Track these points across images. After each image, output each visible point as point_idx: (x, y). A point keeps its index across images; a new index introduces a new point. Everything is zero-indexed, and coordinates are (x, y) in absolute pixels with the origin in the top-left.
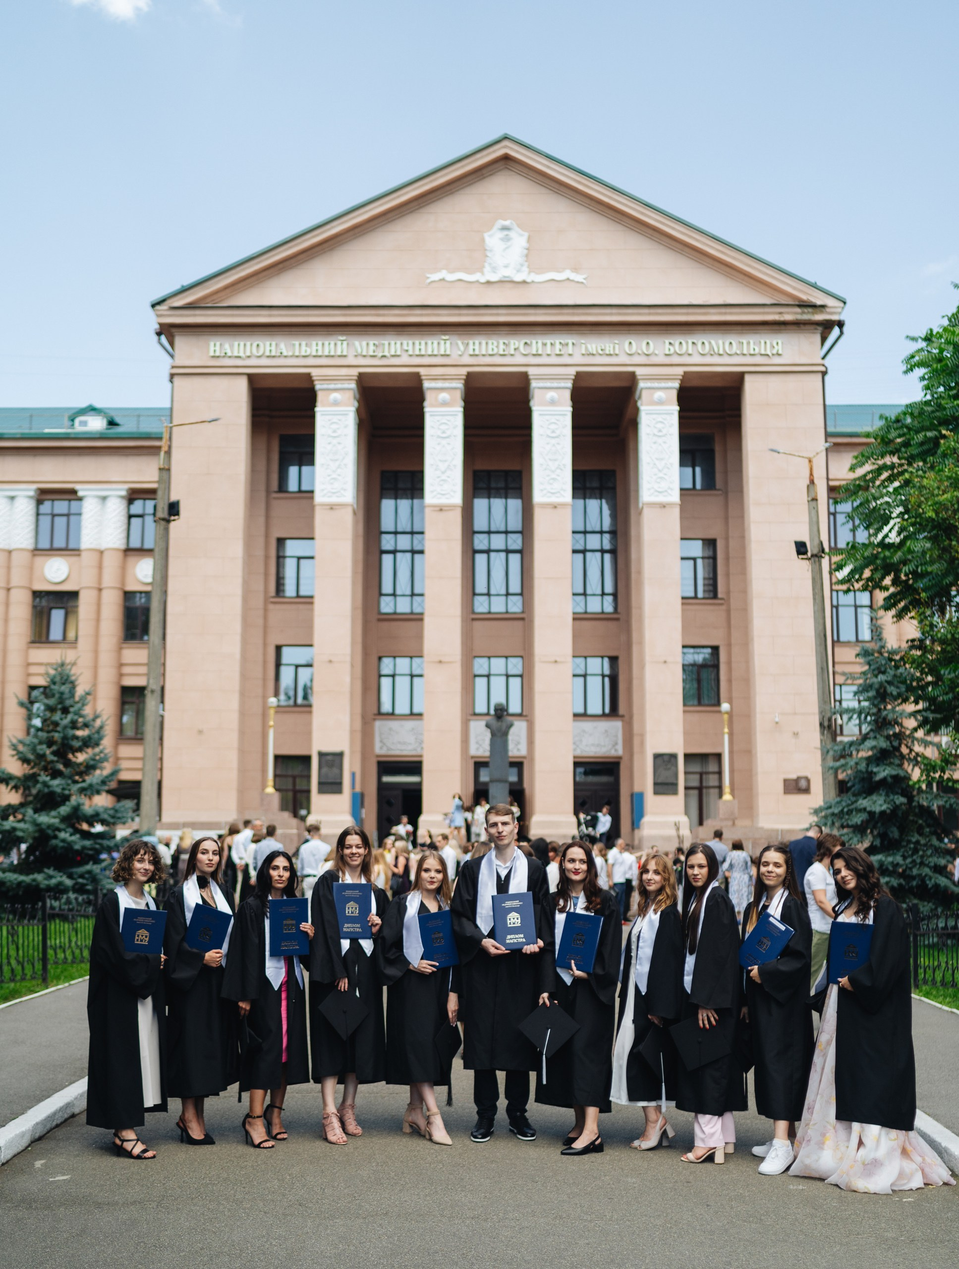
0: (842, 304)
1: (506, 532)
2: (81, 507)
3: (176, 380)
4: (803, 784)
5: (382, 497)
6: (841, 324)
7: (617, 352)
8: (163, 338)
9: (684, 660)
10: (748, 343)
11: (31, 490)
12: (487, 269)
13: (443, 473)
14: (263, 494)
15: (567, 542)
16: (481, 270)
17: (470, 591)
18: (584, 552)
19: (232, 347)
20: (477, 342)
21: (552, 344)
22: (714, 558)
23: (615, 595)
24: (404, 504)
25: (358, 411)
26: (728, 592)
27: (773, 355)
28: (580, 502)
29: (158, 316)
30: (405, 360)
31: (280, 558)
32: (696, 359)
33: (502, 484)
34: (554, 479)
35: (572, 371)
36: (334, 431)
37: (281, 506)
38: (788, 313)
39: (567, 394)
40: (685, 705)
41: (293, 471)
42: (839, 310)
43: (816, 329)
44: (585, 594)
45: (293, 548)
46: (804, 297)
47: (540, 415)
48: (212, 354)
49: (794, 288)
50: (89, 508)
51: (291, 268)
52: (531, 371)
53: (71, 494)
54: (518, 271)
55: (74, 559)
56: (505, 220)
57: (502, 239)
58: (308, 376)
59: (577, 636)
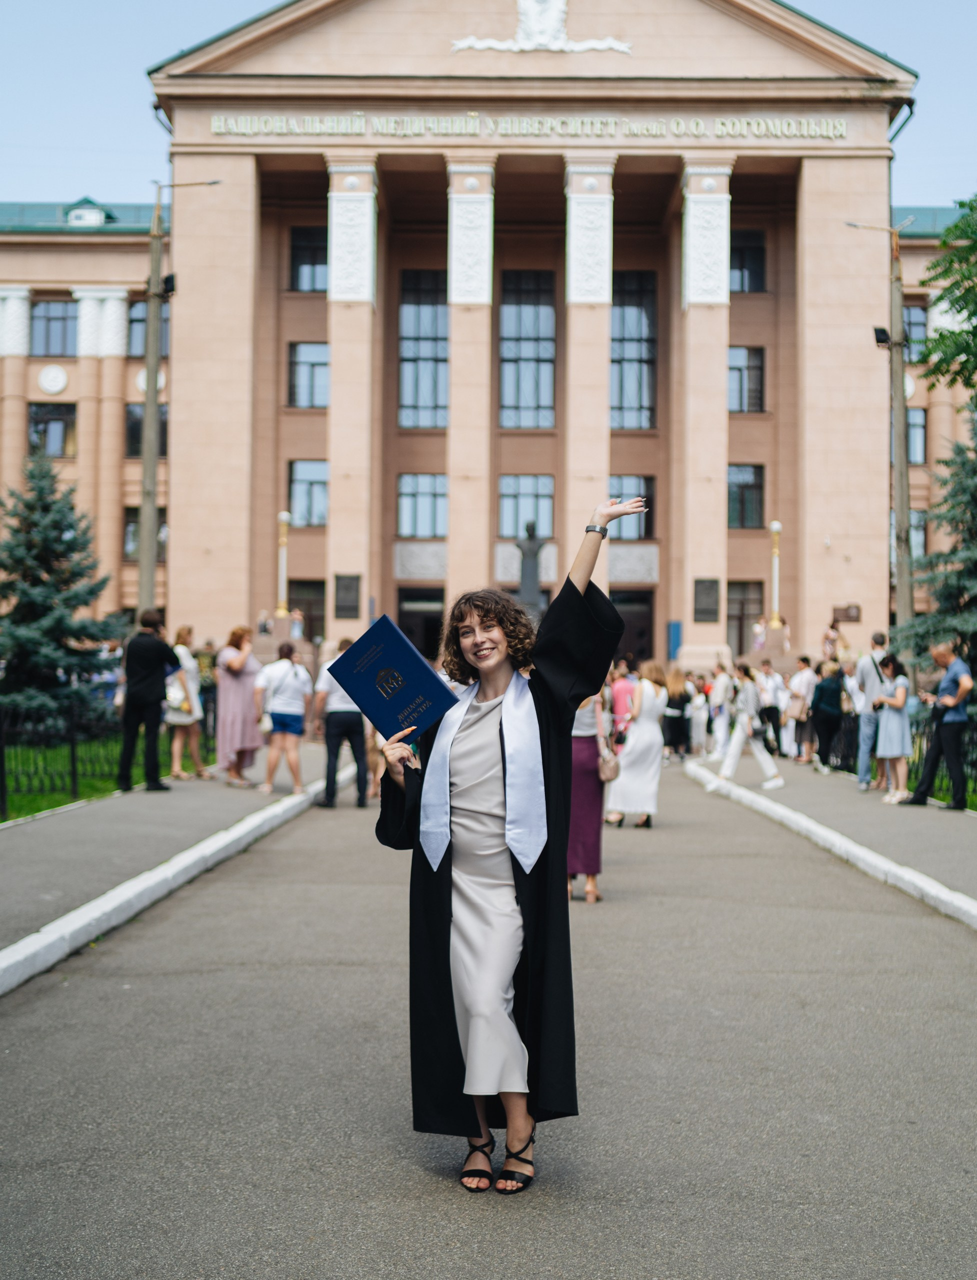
0: (912, 79)
1: (537, 340)
2: (76, 311)
3: (177, 160)
4: (853, 613)
5: (403, 300)
6: (910, 103)
7: (663, 132)
8: (162, 114)
9: (729, 479)
10: (808, 124)
11: (23, 291)
12: (521, 36)
13: (470, 268)
14: (272, 294)
15: (604, 351)
16: (514, 37)
17: (497, 405)
18: (621, 361)
19: (238, 125)
20: (509, 120)
21: (592, 123)
22: (761, 368)
23: (652, 410)
24: (426, 311)
25: (378, 199)
26: (776, 405)
27: (835, 137)
28: (617, 310)
29: (156, 86)
30: (428, 140)
31: (292, 365)
32: (751, 141)
33: (532, 287)
34: (592, 277)
35: (613, 154)
36: (351, 220)
37: (293, 309)
38: (853, 89)
39: (608, 181)
40: (729, 528)
41: (305, 271)
42: (910, 86)
43: (884, 108)
45: (305, 354)
46: (872, 70)
47: (577, 203)
48: (215, 130)
49: (862, 60)
50: (86, 311)
52: (568, 154)
53: (65, 296)
54: (556, 38)
55: (70, 368)
58: (321, 158)
59: (614, 453)
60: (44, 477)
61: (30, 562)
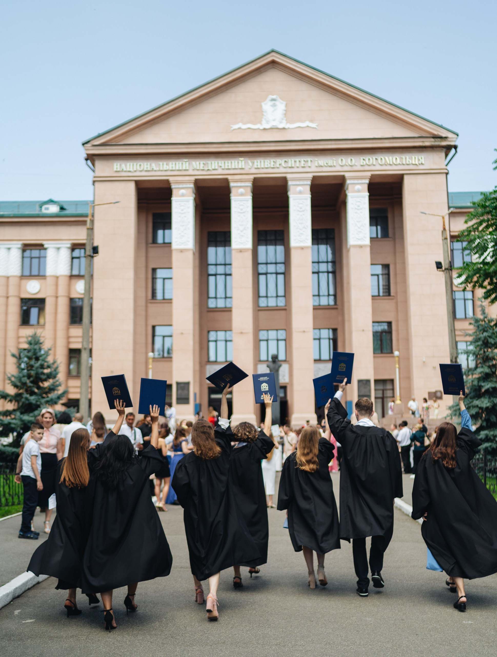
0: (456, 136)
1: (276, 263)
2: (46, 253)
3: (96, 184)
5: (208, 245)
6: (455, 147)
7: (335, 164)
8: (89, 162)
9: (373, 329)
10: (406, 158)
11: (19, 245)
12: (264, 122)
13: (242, 231)
14: (144, 245)
15: (309, 268)
16: (260, 122)
17: (257, 295)
18: (318, 273)
19: (126, 166)
20: (259, 161)
21: (299, 161)
22: (388, 275)
23: (335, 296)
24: (220, 250)
25: (195, 199)
26: (396, 293)
27: (419, 164)
28: (316, 247)
29: (86, 150)
30: (220, 171)
31: (154, 279)
32: (378, 167)
33: (273, 238)
34: (302, 234)
35: (311, 176)
36: (182, 210)
37: (153, 252)
38: (427, 141)
39: (308, 188)
40: (374, 353)
41: (160, 232)
42: (455, 139)
43: (443, 150)
44: (319, 295)
45: (160, 274)
46: (436, 133)
47: (294, 199)
48: (115, 169)
49: (430, 128)
50: (51, 254)
51: (157, 123)
52: (289, 176)
53: (40, 247)
54: (281, 122)
55: (42, 281)
56: (273, 95)
57: (272, 106)
58: (168, 182)
59: (315, 318)
60: (36, 344)
61: (29, 384)
